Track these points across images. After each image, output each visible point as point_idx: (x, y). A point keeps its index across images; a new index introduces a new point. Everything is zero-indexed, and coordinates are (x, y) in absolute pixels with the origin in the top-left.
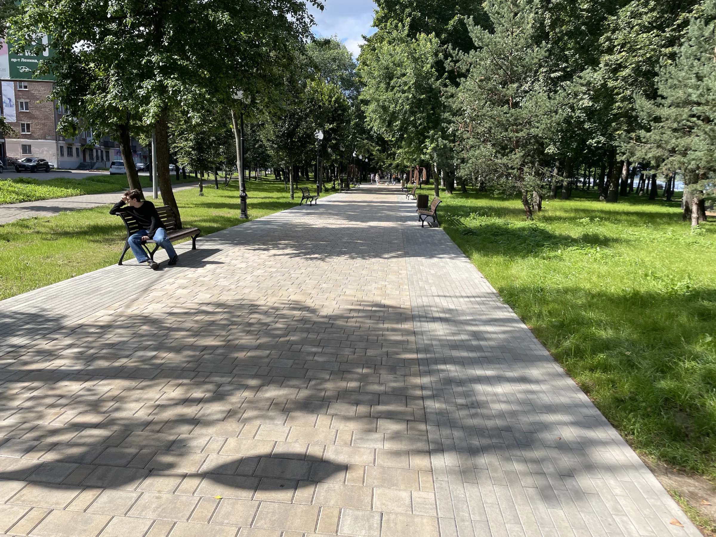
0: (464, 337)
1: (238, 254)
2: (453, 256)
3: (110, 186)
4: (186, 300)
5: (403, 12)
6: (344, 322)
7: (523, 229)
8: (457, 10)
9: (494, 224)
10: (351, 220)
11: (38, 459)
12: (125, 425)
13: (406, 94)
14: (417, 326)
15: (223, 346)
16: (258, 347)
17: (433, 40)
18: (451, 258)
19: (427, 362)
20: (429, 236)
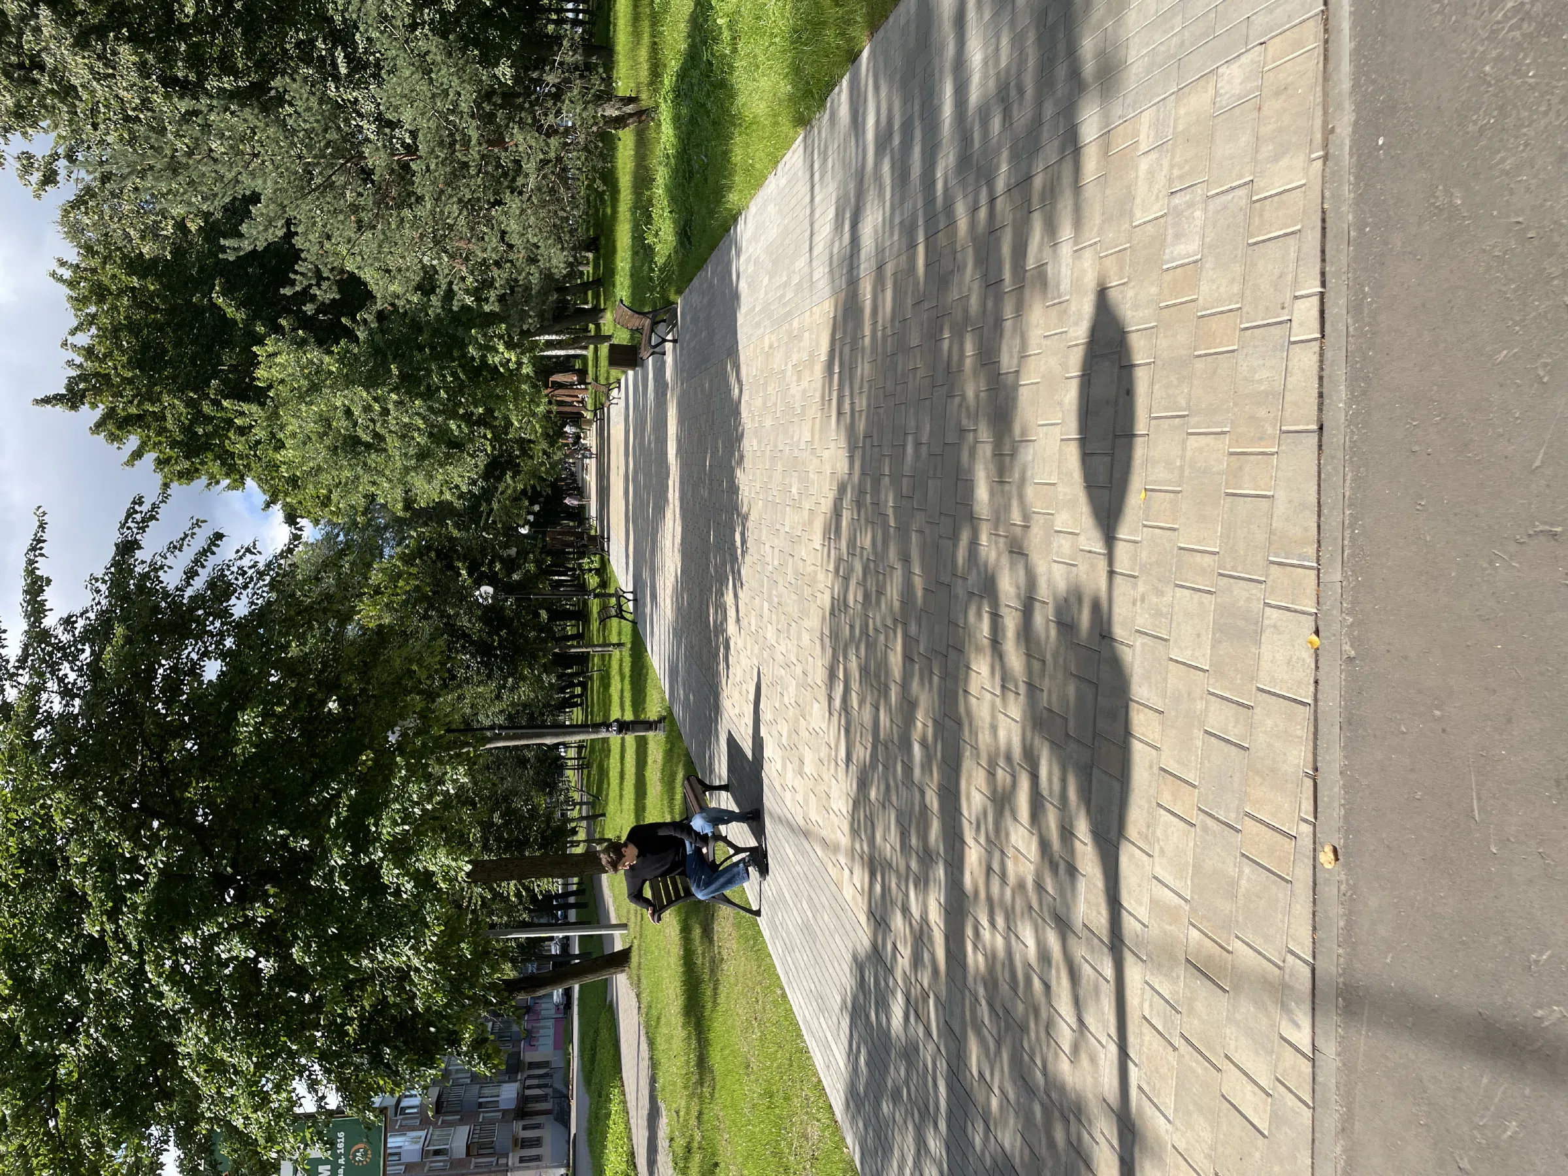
0: (886, 168)
1: (736, 695)
2: (733, 252)
3: (604, 1034)
4: (824, 745)
5: (209, 419)
6: (860, 416)
7: (676, 119)
8: (201, 300)
9: (668, 190)
10: (666, 500)
11: (1085, 844)
12: (1034, 727)
13: (391, 406)
14: (866, 269)
15: (905, 624)
16: (906, 560)
17: (270, 349)
18: (738, 255)
19: (930, 220)
20: (695, 320)
